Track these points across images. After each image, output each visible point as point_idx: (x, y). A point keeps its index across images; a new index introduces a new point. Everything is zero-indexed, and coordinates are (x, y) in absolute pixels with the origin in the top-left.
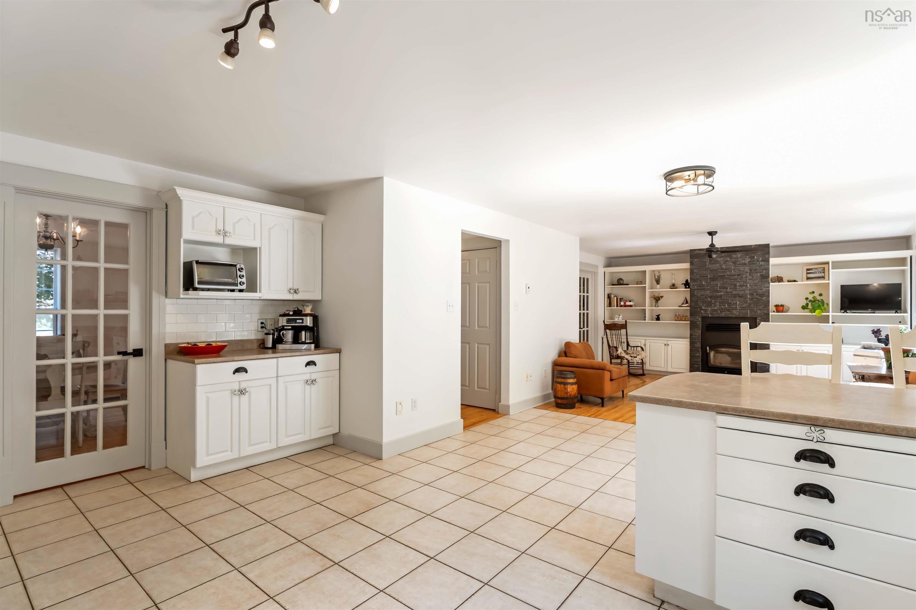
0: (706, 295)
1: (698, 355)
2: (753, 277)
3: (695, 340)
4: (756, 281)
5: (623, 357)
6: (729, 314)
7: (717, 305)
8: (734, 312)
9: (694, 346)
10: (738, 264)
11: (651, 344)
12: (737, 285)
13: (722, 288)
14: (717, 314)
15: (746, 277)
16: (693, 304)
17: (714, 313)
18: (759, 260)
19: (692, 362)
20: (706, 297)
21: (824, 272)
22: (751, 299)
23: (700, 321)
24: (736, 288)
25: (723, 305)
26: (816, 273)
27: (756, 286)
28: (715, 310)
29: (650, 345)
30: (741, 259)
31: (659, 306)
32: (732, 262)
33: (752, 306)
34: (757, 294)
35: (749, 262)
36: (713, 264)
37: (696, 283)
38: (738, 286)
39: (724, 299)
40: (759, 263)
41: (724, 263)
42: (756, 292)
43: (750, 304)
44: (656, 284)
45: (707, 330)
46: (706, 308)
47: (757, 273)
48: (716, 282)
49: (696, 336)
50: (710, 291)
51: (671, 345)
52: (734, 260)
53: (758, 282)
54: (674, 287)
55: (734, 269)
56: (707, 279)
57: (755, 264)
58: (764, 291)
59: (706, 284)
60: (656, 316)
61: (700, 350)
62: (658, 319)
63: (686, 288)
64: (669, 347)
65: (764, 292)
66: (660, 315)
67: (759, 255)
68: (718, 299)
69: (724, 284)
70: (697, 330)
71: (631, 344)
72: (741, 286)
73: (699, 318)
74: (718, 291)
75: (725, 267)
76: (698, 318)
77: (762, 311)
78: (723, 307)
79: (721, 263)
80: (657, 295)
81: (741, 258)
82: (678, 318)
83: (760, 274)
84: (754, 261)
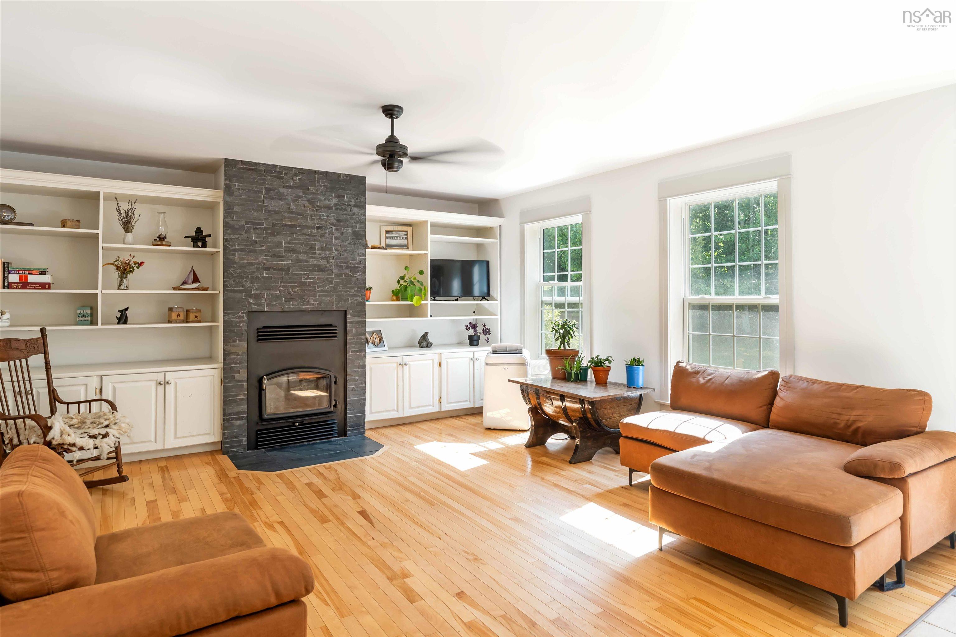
0: (258, 264)
1: (242, 397)
2: (341, 233)
3: (236, 363)
4: (347, 243)
5: (70, 445)
6: (301, 305)
7: (280, 287)
8: (311, 300)
9: (233, 377)
10: (318, 206)
11: (116, 385)
12: (317, 248)
13: (290, 252)
14: (281, 304)
15: (331, 233)
16: (232, 282)
17: (274, 303)
18: (350, 203)
19: (230, 415)
20: (258, 269)
21: (407, 238)
22: (338, 276)
23: (244, 322)
24: (315, 254)
25: (291, 287)
26: (397, 239)
27: (345, 251)
28: (276, 297)
29: (114, 388)
30: (322, 198)
31: (129, 287)
32: (308, 201)
33: (340, 288)
34: (347, 267)
35: (335, 204)
36: (273, 198)
37: (237, 237)
38: (318, 250)
39: (293, 274)
40: (351, 211)
41: (294, 201)
42: (345, 263)
43: (337, 284)
44: (123, 231)
45: (258, 340)
46: (257, 293)
47: (348, 227)
48: (277, 239)
49: (238, 355)
50: (266, 255)
51: (176, 383)
52: (312, 197)
53: (349, 244)
54: (164, 243)
55: (311, 216)
56: (262, 229)
57: (345, 209)
58: (358, 261)
59: (259, 241)
60: (119, 311)
61: (245, 384)
62: (123, 318)
63: (195, 246)
64: (170, 389)
65: (357, 264)
66: (127, 309)
67: (351, 194)
68: (282, 274)
69: (296, 244)
70: (239, 341)
71: (62, 394)
72: (323, 249)
73: (244, 315)
74: (281, 256)
75: (296, 209)
76: (242, 315)
77: (355, 298)
78: (290, 290)
79: (287, 199)
80: (125, 257)
81: (324, 195)
82: (178, 315)
83: (352, 230)
84: (343, 204)
